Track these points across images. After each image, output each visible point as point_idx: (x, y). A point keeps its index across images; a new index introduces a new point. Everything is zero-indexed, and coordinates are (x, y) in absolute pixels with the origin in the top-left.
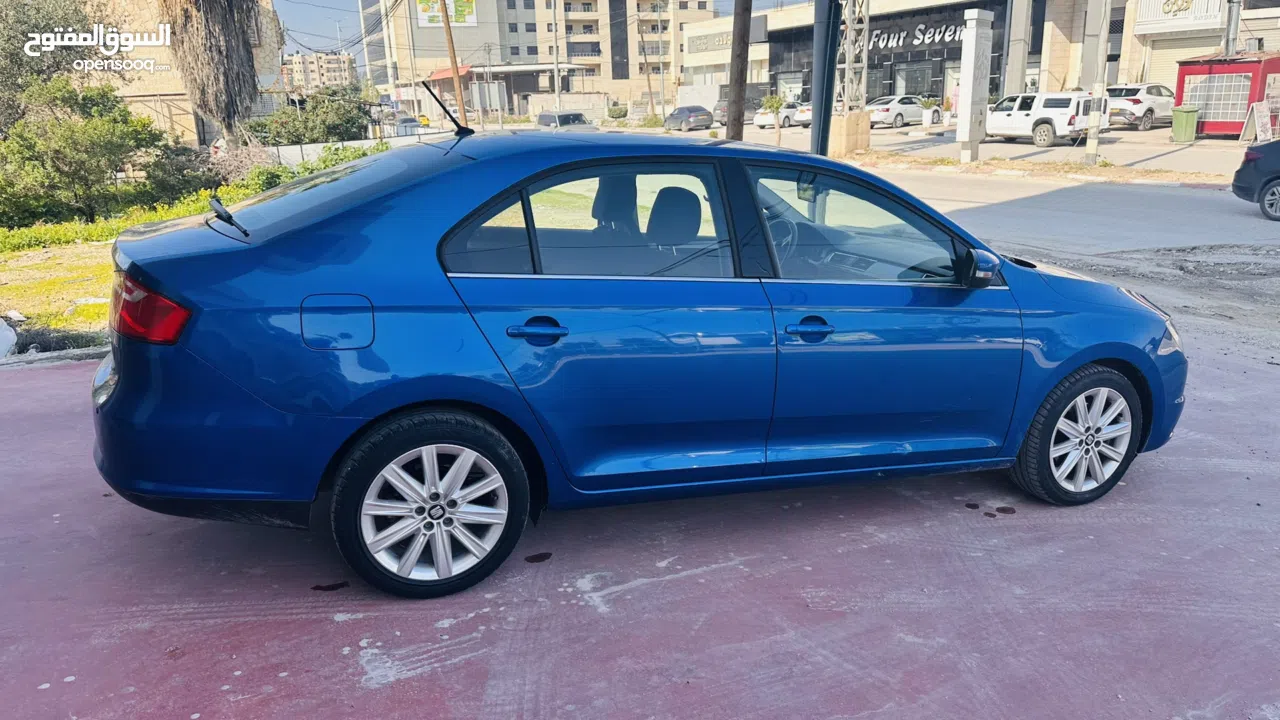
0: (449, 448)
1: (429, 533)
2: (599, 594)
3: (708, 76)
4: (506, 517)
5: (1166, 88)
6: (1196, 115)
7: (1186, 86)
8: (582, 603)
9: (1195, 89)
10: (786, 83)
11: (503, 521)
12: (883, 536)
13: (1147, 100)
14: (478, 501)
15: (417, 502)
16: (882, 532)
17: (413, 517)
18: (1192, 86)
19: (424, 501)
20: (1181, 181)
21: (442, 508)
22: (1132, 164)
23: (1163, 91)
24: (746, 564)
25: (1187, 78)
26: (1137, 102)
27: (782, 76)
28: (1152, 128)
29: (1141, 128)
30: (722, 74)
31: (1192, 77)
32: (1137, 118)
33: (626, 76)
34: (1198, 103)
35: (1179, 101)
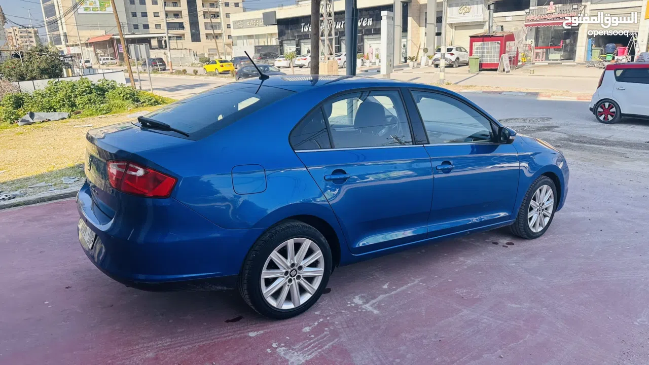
0: (299, 240)
1: (290, 284)
2: (369, 304)
3: (245, 41)
4: (323, 271)
5: (464, 49)
6: (479, 60)
7: (473, 47)
8: (364, 311)
9: (477, 49)
10: (288, 45)
11: (322, 274)
12: (469, 261)
13: (457, 54)
14: (310, 266)
15: (285, 269)
16: (467, 260)
17: (283, 277)
18: (476, 47)
19: (288, 268)
20: (483, 90)
21: (296, 271)
22: (457, 83)
23: (462, 49)
24: (421, 281)
25: (474, 43)
26: (452, 54)
27: (285, 42)
28: (459, 66)
29: (454, 66)
30: (252, 40)
31: (476, 43)
32: (453, 62)
33: (199, 40)
34: (479, 55)
35: (471, 54)
